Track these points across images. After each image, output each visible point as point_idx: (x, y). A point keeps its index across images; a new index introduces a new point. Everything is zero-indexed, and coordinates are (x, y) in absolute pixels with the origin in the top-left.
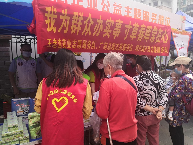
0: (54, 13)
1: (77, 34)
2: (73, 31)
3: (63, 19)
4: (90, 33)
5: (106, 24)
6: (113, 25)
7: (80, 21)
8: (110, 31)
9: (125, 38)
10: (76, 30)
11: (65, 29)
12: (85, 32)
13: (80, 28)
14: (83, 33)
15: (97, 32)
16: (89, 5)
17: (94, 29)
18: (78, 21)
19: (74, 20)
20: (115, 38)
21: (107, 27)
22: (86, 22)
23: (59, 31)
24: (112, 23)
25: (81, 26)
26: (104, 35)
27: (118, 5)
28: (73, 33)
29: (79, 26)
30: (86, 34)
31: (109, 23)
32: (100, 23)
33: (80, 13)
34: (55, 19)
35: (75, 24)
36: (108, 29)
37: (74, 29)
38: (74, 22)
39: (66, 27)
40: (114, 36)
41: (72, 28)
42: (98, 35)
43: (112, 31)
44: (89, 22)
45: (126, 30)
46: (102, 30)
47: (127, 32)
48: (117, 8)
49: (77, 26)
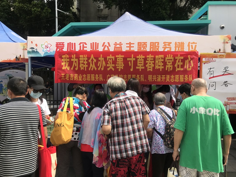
0: (67, 58)
1: (86, 70)
2: (82, 68)
3: (73, 61)
4: (96, 69)
5: (108, 60)
6: (114, 60)
7: (85, 61)
8: (114, 65)
9: (132, 70)
10: (84, 67)
11: (76, 67)
12: (91, 68)
13: (87, 66)
14: (90, 69)
15: (102, 67)
16: (91, 48)
17: (98, 65)
18: (84, 61)
19: (81, 60)
20: (120, 70)
21: (108, 62)
22: (90, 61)
23: (72, 69)
24: (112, 59)
25: (87, 64)
26: (108, 69)
27: (119, 43)
28: (82, 69)
29: (85, 64)
30: (92, 69)
31: (110, 59)
32: (102, 60)
33: (84, 55)
34: (68, 61)
35: (82, 63)
36: (110, 64)
37: (82, 67)
38: (81, 62)
39: (76, 66)
40: (119, 69)
41: (81, 66)
42: (102, 69)
43: (115, 65)
44: (92, 60)
45: (130, 63)
46: (105, 65)
47: (131, 64)
48: (118, 46)
49: (84, 64)
